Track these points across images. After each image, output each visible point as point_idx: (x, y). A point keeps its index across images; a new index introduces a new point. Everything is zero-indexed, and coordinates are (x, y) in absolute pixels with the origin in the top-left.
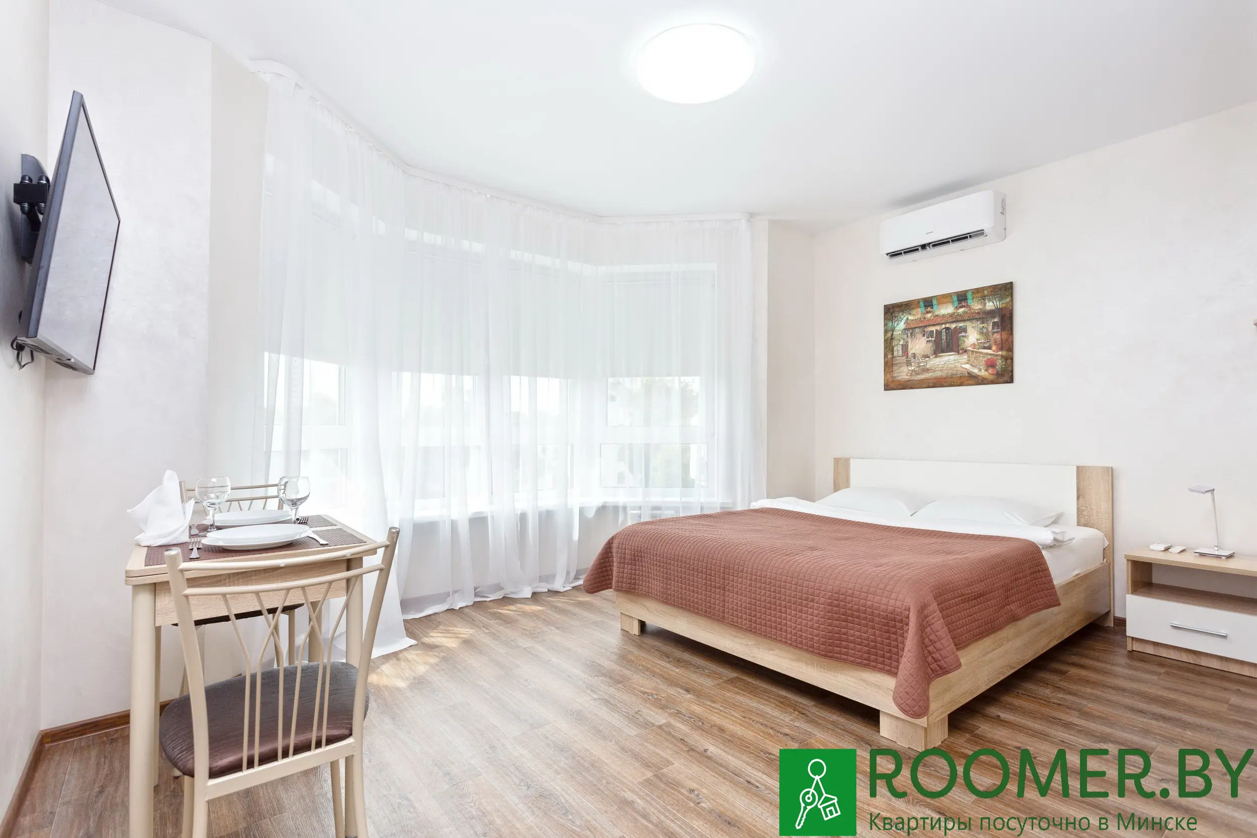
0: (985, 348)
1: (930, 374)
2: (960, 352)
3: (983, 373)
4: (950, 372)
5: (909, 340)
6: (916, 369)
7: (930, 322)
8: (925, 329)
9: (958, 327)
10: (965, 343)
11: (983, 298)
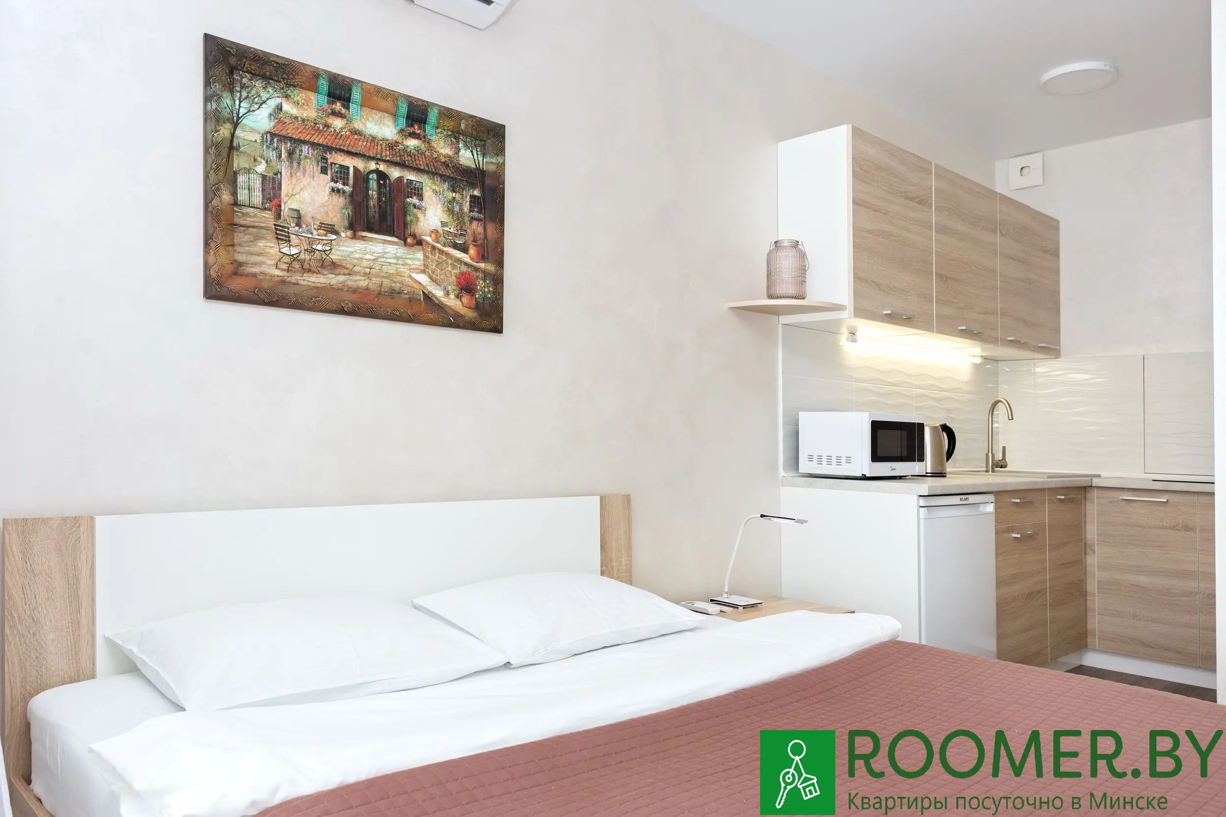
0: (456, 246)
1: (341, 278)
2: (409, 240)
3: (452, 302)
4: (387, 283)
5: (285, 171)
6: (302, 256)
7: (341, 142)
8: (328, 156)
9: (405, 181)
10: (419, 223)
11: (456, 134)
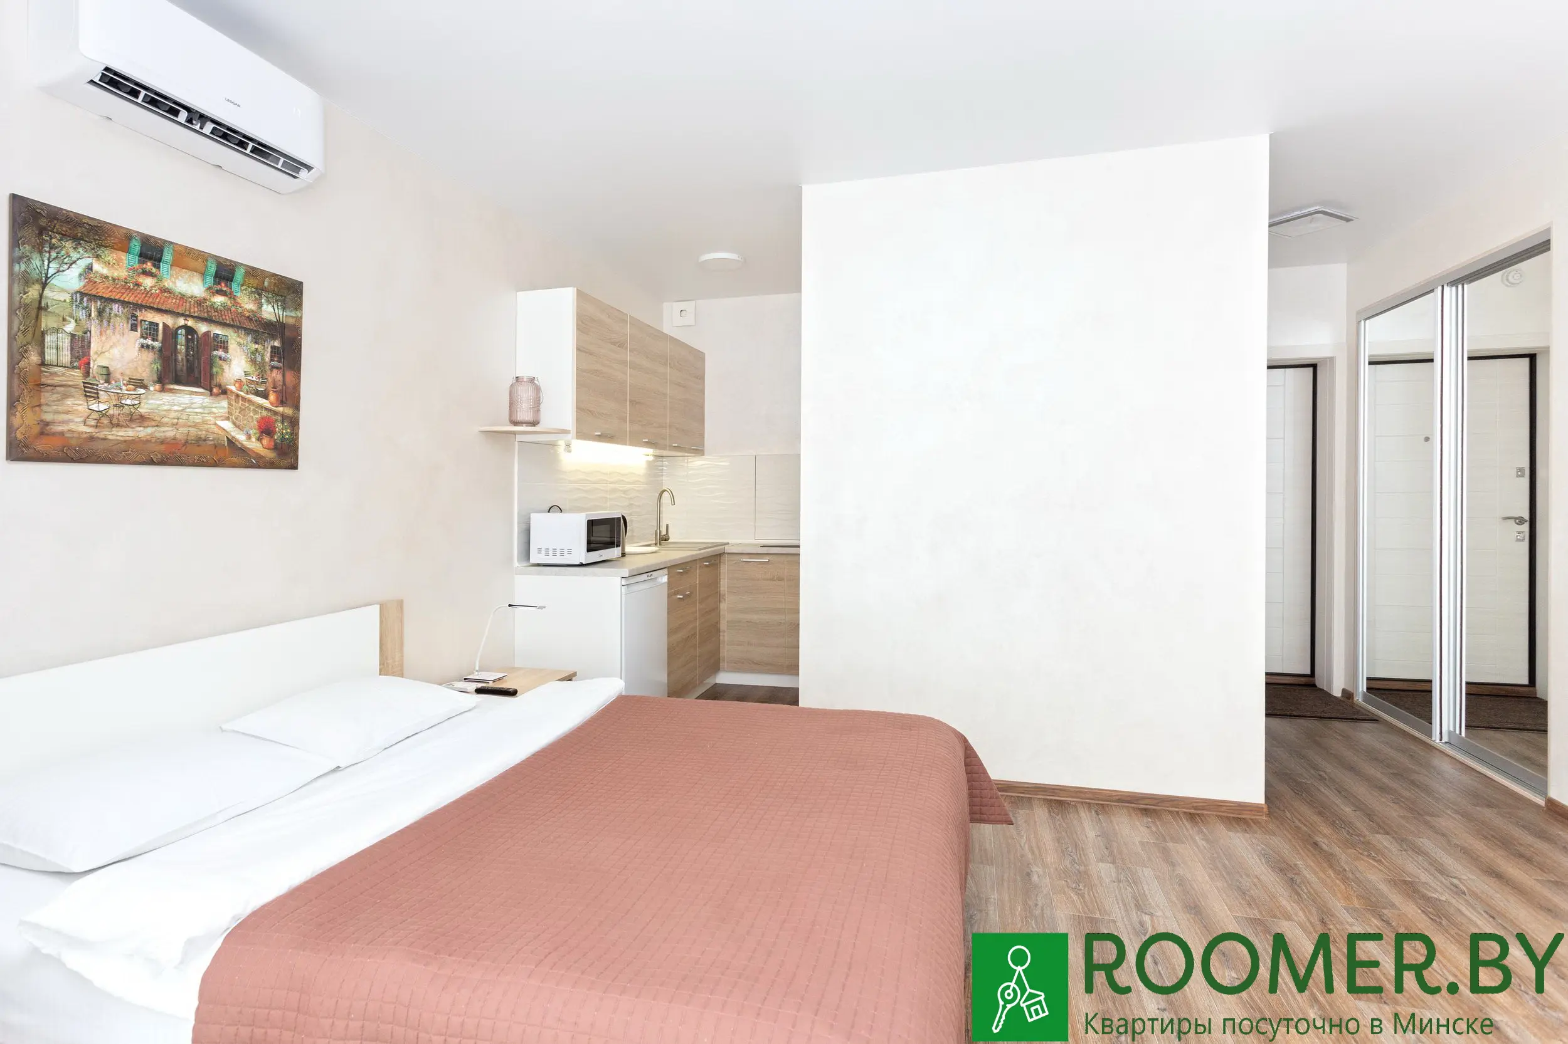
0: (257, 393)
1: (149, 430)
2: (215, 390)
3: (254, 445)
4: (193, 431)
5: (94, 330)
6: (111, 412)
7: (151, 300)
8: (138, 313)
9: (212, 335)
10: (224, 374)
11: (259, 291)
